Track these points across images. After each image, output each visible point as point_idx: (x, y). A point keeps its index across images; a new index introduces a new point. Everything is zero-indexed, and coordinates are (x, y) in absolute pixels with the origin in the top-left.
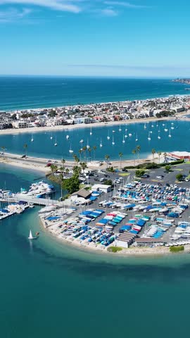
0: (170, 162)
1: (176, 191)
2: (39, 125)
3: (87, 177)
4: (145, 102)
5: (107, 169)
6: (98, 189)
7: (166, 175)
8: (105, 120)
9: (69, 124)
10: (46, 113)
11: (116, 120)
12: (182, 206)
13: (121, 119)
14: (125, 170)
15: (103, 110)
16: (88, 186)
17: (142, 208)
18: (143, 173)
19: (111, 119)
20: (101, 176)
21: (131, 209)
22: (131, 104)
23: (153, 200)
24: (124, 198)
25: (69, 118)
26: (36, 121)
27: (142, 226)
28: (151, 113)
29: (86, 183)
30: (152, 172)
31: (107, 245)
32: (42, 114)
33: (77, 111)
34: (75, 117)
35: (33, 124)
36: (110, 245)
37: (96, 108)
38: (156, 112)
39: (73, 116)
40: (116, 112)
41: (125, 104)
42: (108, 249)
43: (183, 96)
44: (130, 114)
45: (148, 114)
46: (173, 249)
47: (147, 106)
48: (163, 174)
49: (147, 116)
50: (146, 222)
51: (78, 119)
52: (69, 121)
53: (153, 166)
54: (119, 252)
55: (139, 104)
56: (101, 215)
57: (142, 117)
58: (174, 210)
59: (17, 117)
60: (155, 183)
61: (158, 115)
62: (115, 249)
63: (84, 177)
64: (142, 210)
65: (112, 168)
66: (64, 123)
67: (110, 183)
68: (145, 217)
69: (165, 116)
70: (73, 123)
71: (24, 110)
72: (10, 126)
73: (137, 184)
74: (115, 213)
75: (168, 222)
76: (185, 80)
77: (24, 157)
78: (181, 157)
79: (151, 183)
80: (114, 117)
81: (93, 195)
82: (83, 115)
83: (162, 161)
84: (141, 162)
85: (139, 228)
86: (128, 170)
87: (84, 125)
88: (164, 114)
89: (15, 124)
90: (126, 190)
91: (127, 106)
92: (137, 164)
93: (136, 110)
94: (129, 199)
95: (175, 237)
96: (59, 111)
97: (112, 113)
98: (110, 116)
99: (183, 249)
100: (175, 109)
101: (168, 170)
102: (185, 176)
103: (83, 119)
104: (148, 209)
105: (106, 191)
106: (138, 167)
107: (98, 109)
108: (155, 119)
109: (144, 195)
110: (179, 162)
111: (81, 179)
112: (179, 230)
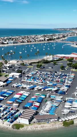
0: (56, 59)
1: (61, 76)
3: (8, 69)
4: (42, 35)
5: (21, 64)
6: (13, 76)
7: (54, 67)
8: (23, 42)
9: (5, 44)
11: (28, 42)
12: (67, 86)
13: (31, 42)
14: (31, 64)
15: (22, 38)
16: (7, 74)
17: (40, 88)
18: (41, 65)
19: (26, 42)
20: (17, 67)
21: (33, 89)
22: (35, 36)
23: (48, 82)
24: (29, 81)
25: (6, 41)
27: (40, 103)
28: (45, 39)
29: (7, 72)
30: (46, 65)
31: (12, 122)
33: (10, 38)
34: (8, 41)
36: (15, 122)
37: (19, 37)
38: (46, 39)
39: (8, 40)
40: (28, 39)
42: (13, 126)
43: (58, 34)
44: (35, 40)
45: (43, 39)
46: (65, 123)
47: (43, 37)
48: (53, 66)
49: (43, 41)
50: (43, 98)
51: (10, 42)
52: (5, 43)
53: (47, 62)
54: (21, 129)
55: (39, 36)
56: (12, 94)
57: (40, 41)
58: (62, 89)
60: (48, 71)
61: (48, 40)
62: (18, 126)
63: (6, 68)
64: (41, 90)
65: (23, 63)
66: (3, 44)
67: (21, 72)
68: (43, 95)
69: (51, 40)
70: (7, 44)
73: (37, 72)
74: (22, 92)
75: (59, 98)
76: (58, 29)
78: (61, 57)
79: (46, 71)
80: (27, 41)
81: (9, 79)
82: (12, 40)
83: (51, 59)
84: (40, 60)
85: (38, 104)
86: (33, 64)
87: (12, 44)
88: (50, 40)
90: (30, 76)
91: (33, 37)
92: (37, 61)
93: (38, 38)
94: (32, 82)
95: (66, 111)
98: (25, 40)
99: (72, 123)
100: (55, 37)
101: (55, 64)
102: (65, 67)
103: (12, 42)
104: (44, 89)
105: (18, 77)
106: (38, 63)
107: (20, 38)
108: (46, 42)
109: (42, 79)
110: (60, 59)
111: (4, 70)
112: (67, 105)
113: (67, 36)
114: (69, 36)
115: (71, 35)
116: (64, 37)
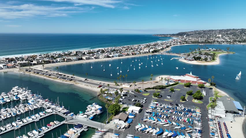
2: (96, 58)
5: (135, 90)
6: (132, 111)
7: (172, 95)
8: (128, 55)
9: (111, 57)
10: (99, 51)
11: (133, 54)
13: (135, 54)
14: (145, 90)
15: (126, 49)
19: (131, 54)
25: (110, 54)
26: (95, 56)
28: (149, 51)
29: (123, 103)
32: (98, 52)
33: (114, 50)
34: (113, 54)
35: (93, 57)
37: (123, 48)
38: (151, 50)
41: (136, 46)
44: (139, 52)
45: (148, 51)
47: (146, 47)
49: (147, 52)
51: (115, 55)
52: (110, 56)
55: (142, 46)
57: (145, 53)
59: (86, 53)
61: (153, 52)
65: (138, 90)
66: (108, 57)
67: (140, 105)
69: (156, 52)
70: (113, 57)
71: (89, 50)
72: (81, 59)
77: (86, 80)
78: (176, 80)
80: (132, 53)
81: (130, 116)
82: (117, 52)
86: (147, 90)
87: (118, 58)
89: (84, 58)
93: (141, 49)
96: (106, 50)
97: (131, 51)
100: (159, 48)
103: (117, 54)
108: (151, 54)
113: (171, 45)
114: (172, 46)
115: (174, 45)
116: (168, 47)
